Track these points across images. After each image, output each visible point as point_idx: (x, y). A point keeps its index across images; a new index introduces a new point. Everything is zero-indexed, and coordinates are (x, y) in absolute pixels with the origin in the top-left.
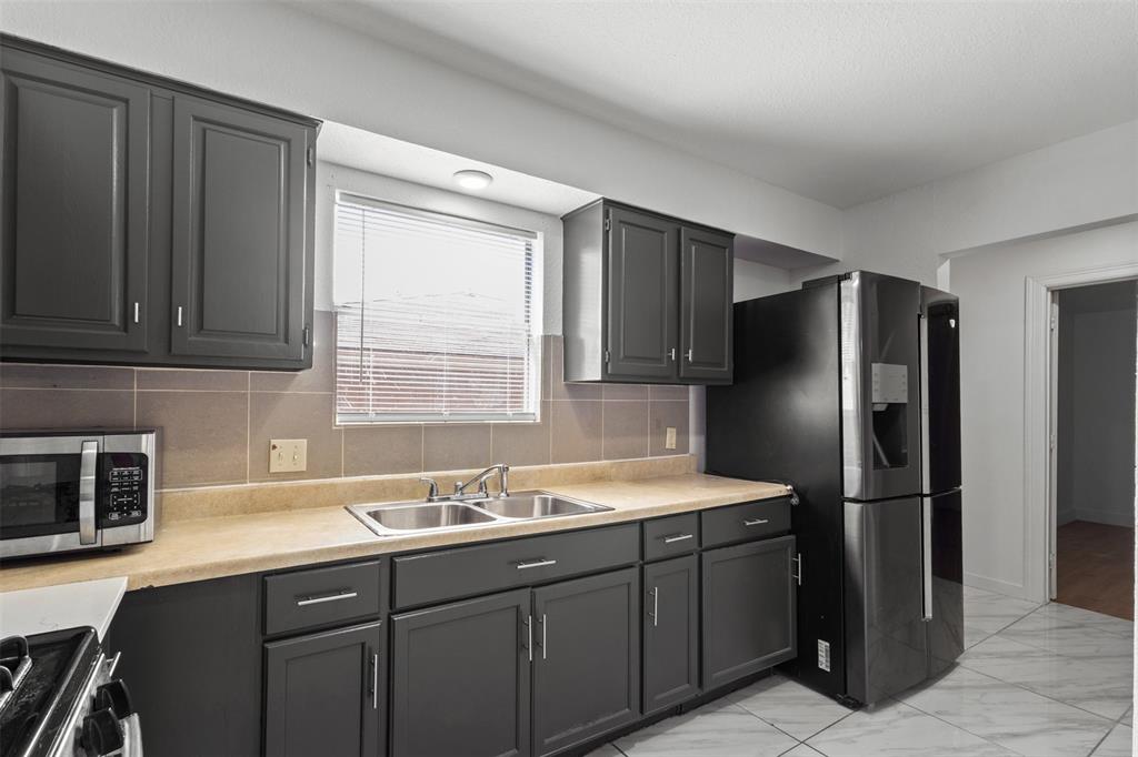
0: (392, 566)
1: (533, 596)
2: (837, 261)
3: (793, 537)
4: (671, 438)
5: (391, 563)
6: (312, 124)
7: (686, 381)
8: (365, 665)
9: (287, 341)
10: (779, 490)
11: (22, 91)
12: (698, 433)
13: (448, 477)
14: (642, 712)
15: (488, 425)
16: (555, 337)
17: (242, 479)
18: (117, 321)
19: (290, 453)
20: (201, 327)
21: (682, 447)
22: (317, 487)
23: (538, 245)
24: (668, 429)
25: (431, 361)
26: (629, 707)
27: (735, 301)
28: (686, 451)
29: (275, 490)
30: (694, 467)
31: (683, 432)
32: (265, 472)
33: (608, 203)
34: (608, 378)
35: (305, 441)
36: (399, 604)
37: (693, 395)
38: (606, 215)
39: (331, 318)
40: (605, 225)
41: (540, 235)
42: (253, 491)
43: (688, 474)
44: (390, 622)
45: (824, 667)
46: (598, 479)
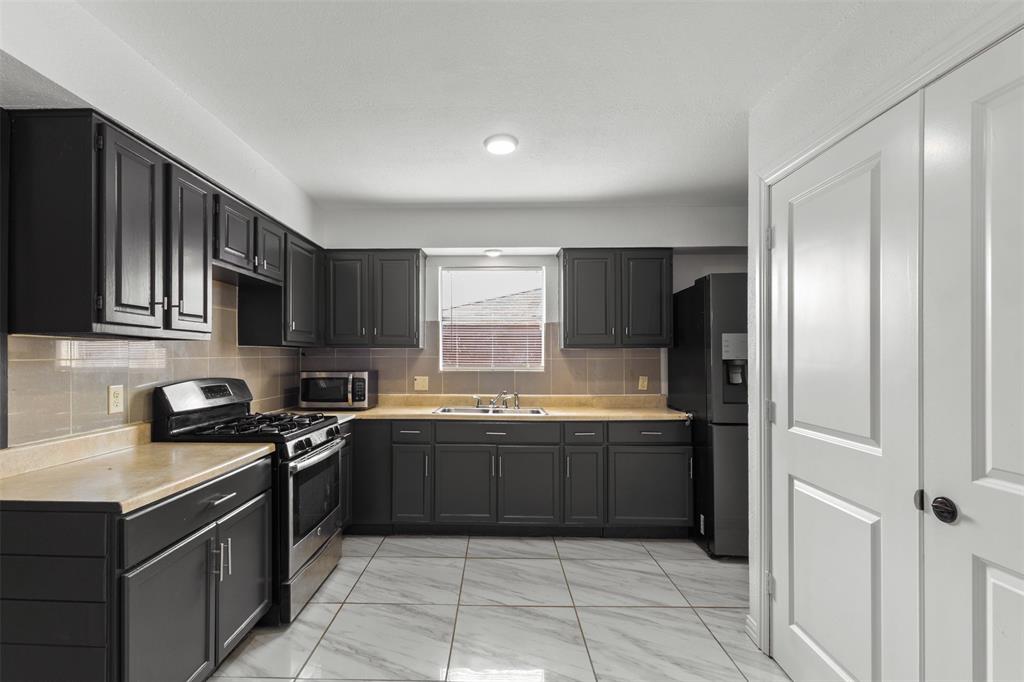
4: (643, 383)
5: (435, 423)
6: (417, 251)
7: (659, 345)
9: (409, 337)
10: (683, 416)
12: (665, 381)
14: (563, 522)
15: (513, 372)
16: (554, 323)
17: (404, 392)
18: (359, 334)
19: (422, 382)
20: (382, 334)
21: (654, 389)
22: (432, 398)
24: (641, 378)
26: (554, 515)
28: (657, 392)
29: (415, 397)
30: (664, 403)
31: (654, 379)
32: (412, 390)
33: (564, 249)
35: (428, 377)
36: (438, 440)
37: (663, 353)
38: (564, 257)
40: (564, 262)
41: (543, 268)
42: (407, 397)
43: (657, 408)
44: (434, 447)
45: (702, 532)
46: (581, 405)
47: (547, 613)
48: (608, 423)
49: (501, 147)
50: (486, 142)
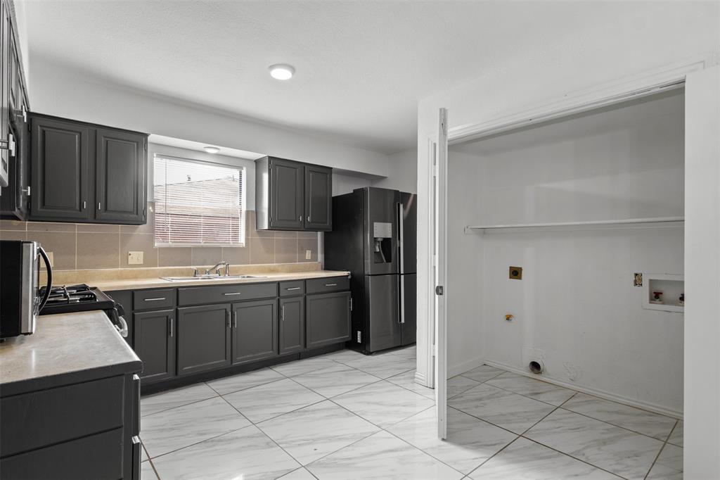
0: (178, 291)
1: (232, 306)
2: (386, 177)
3: (350, 292)
4: (308, 255)
5: (177, 290)
6: (146, 135)
7: (316, 230)
8: (168, 323)
9: (137, 214)
10: (345, 273)
11: (46, 132)
12: (322, 253)
13: (202, 269)
14: (279, 353)
15: (221, 248)
16: (252, 211)
17: (117, 266)
18: (78, 208)
19: (136, 257)
20: (106, 209)
21: (314, 258)
22: (147, 270)
23: (244, 172)
24: (307, 251)
25: (196, 220)
26: (272, 350)
27: (333, 196)
28: (316, 260)
29: (131, 271)
30: (320, 267)
31: (314, 252)
32: (126, 264)
33: (270, 158)
34: (271, 228)
35: (142, 252)
36: (180, 304)
37: (320, 235)
38: (270, 163)
39: (153, 204)
40: (269, 166)
41: (245, 168)
42: (122, 271)
43: (316, 270)
44: (177, 310)
45: (359, 341)
46: (272, 271)
47: (317, 408)
48: (305, 281)
49: (282, 74)
50: (272, 67)
